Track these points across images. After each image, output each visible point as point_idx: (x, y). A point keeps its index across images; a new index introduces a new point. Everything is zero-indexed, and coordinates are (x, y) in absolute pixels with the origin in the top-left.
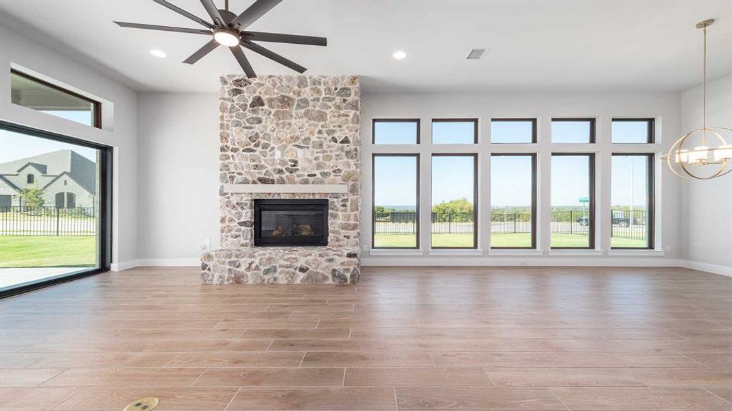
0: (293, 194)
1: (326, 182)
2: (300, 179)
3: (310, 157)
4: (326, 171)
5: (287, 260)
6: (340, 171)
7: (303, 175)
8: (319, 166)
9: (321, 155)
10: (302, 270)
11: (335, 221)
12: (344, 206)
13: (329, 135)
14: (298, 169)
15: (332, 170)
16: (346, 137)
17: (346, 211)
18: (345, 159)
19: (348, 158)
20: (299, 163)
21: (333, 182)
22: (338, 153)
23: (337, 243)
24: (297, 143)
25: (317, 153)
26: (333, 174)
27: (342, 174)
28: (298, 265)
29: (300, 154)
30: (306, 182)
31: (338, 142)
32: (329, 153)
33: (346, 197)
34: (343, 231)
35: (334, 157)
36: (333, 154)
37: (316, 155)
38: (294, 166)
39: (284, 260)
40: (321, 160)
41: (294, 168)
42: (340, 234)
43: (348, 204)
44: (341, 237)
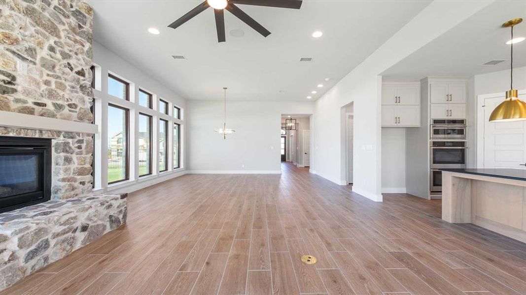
0: (6, 128)
1: (58, 116)
2: (20, 105)
3: (37, 77)
4: (60, 102)
5: (64, 224)
6: (76, 106)
7: (25, 102)
8: (51, 94)
9: (53, 80)
10: (84, 228)
11: (69, 166)
12: (80, 147)
13: (64, 58)
14: (14, 91)
15: (67, 103)
16: (83, 69)
17: (81, 153)
18: (81, 94)
19: (84, 94)
20: (19, 80)
21: (68, 118)
22: (73, 84)
23: (73, 193)
24: (13, 48)
25: (48, 75)
26: (67, 108)
27: (78, 110)
28: (78, 224)
29: (21, 69)
30: (31, 112)
31: (74, 71)
32: (63, 81)
33: (81, 138)
34: (79, 177)
35: (68, 88)
36: (67, 84)
37: (45, 78)
38: (9, 83)
39: (61, 225)
40: (53, 86)
41: (9, 86)
42: (75, 180)
43: (84, 145)
44: (76, 184)
